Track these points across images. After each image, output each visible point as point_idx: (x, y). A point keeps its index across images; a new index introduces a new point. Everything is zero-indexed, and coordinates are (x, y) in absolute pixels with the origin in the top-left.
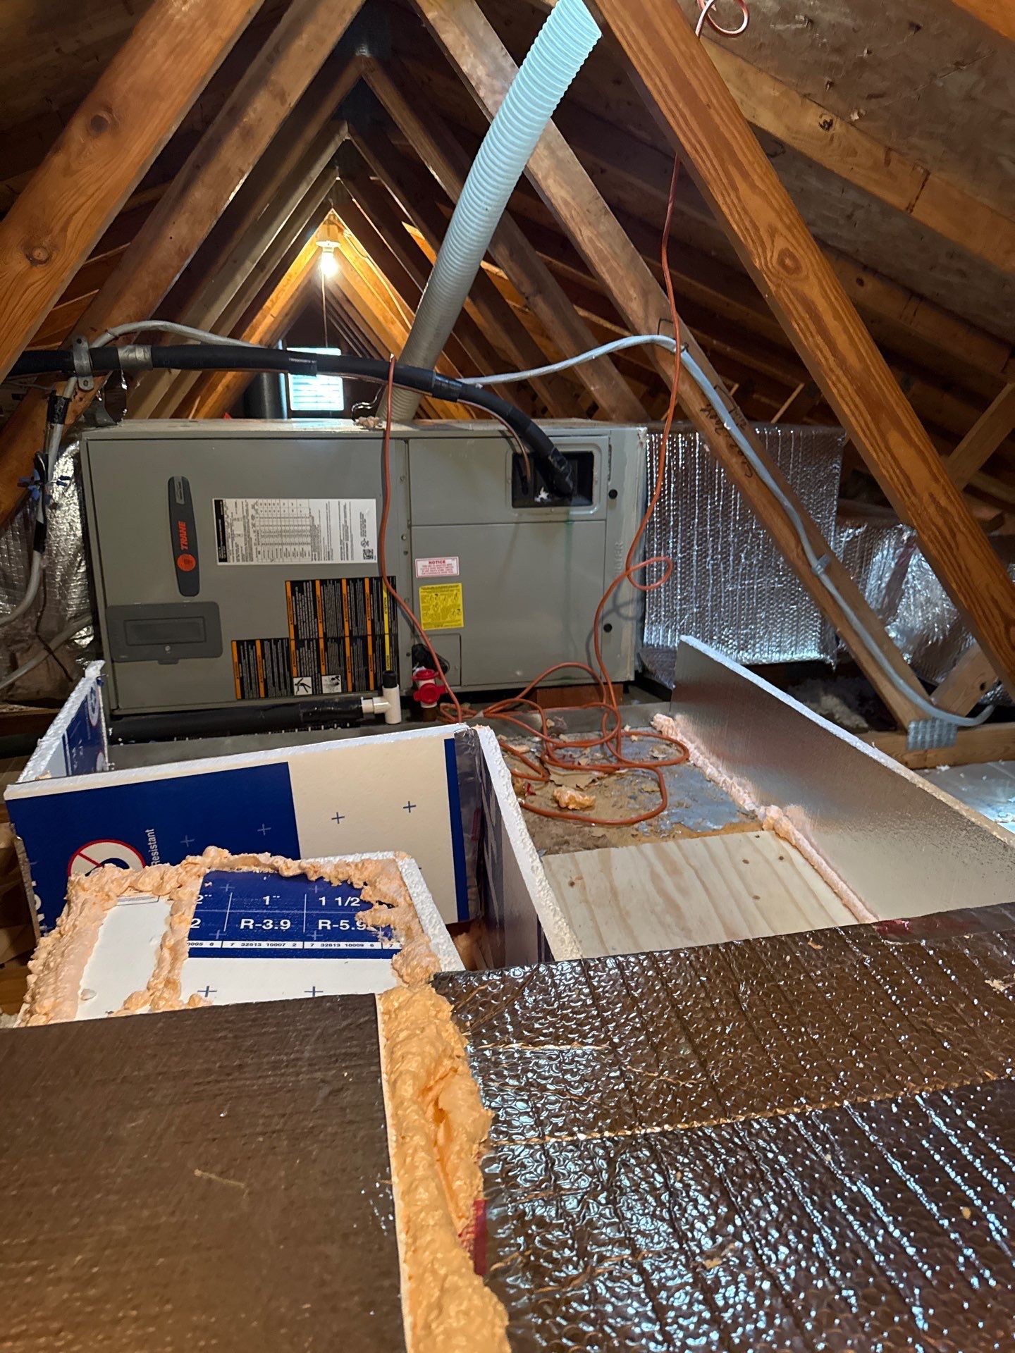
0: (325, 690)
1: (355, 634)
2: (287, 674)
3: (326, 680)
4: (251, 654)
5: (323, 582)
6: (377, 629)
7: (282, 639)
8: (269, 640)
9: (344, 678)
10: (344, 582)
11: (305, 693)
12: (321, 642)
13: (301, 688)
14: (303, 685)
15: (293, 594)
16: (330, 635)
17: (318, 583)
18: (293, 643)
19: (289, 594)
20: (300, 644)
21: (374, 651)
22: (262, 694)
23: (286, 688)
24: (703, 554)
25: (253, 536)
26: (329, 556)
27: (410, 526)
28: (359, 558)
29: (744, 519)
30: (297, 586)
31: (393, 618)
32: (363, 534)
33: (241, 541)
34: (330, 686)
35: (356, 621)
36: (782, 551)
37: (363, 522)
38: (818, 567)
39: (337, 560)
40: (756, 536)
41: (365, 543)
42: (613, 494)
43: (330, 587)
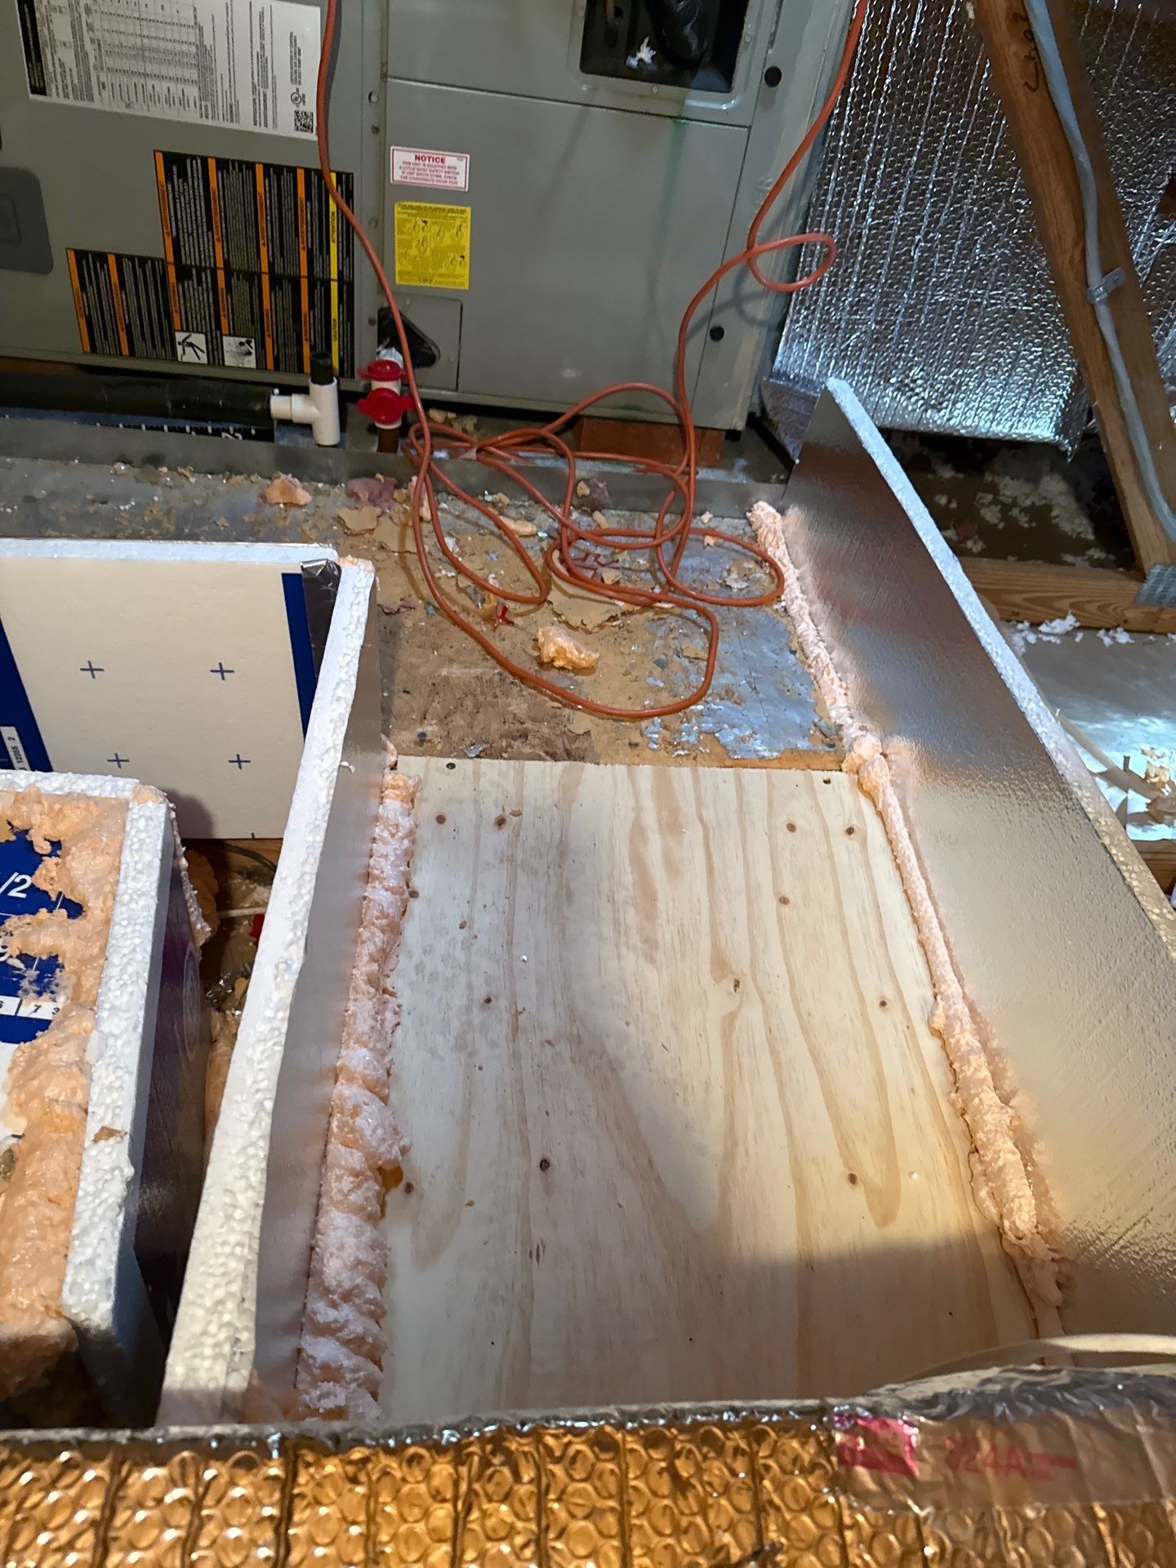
0: (229, 361)
1: (279, 270)
2: (165, 323)
3: (230, 343)
4: (102, 278)
5: (222, 164)
6: (318, 269)
7: (153, 260)
8: (131, 258)
9: (261, 346)
10: (259, 169)
11: (196, 360)
12: (221, 274)
13: (189, 350)
14: (191, 345)
15: (169, 177)
16: (235, 265)
17: (212, 164)
18: (171, 270)
19: (162, 177)
20: (183, 273)
21: (312, 306)
22: (126, 351)
23: (163, 345)
24: (910, 227)
25: (90, 48)
26: (233, 112)
27: (384, 76)
28: (286, 127)
29: (1000, 174)
30: (175, 163)
31: (347, 252)
32: (296, 78)
33: (67, 56)
34: (237, 355)
35: (282, 248)
36: (1048, 248)
37: (296, 53)
38: (1098, 288)
39: (246, 123)
40: (1012, 209)
41: (298, 99)
42: (773, 77)
43: (234, 175)
